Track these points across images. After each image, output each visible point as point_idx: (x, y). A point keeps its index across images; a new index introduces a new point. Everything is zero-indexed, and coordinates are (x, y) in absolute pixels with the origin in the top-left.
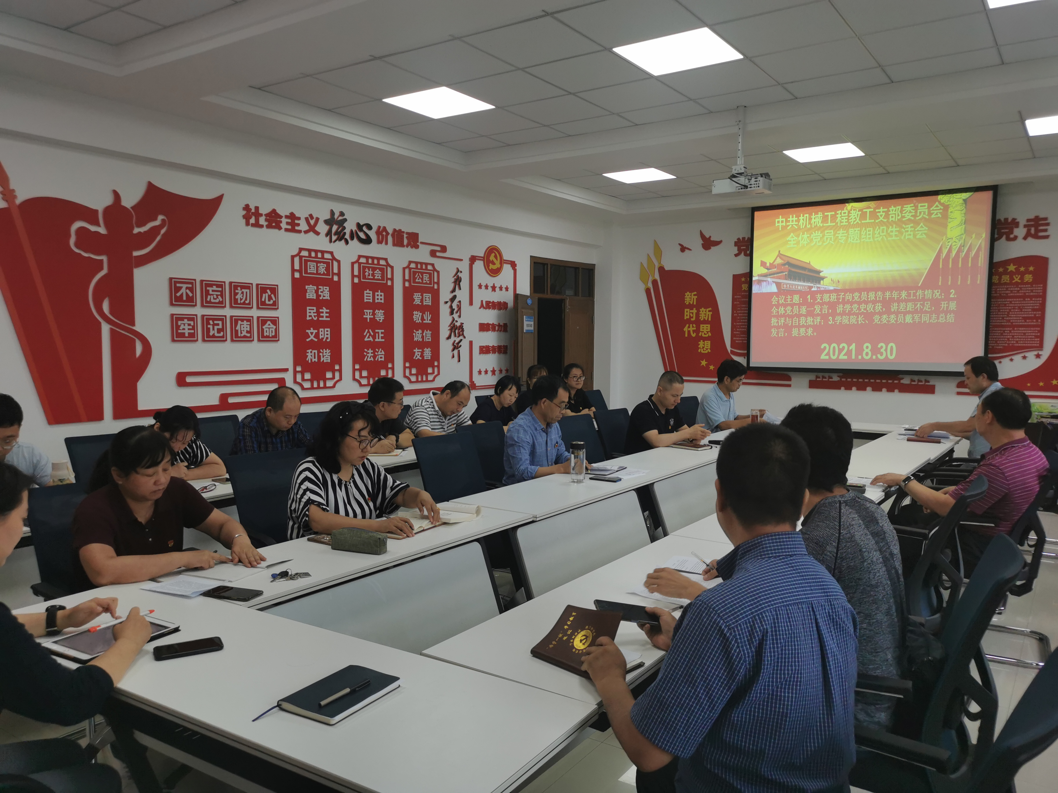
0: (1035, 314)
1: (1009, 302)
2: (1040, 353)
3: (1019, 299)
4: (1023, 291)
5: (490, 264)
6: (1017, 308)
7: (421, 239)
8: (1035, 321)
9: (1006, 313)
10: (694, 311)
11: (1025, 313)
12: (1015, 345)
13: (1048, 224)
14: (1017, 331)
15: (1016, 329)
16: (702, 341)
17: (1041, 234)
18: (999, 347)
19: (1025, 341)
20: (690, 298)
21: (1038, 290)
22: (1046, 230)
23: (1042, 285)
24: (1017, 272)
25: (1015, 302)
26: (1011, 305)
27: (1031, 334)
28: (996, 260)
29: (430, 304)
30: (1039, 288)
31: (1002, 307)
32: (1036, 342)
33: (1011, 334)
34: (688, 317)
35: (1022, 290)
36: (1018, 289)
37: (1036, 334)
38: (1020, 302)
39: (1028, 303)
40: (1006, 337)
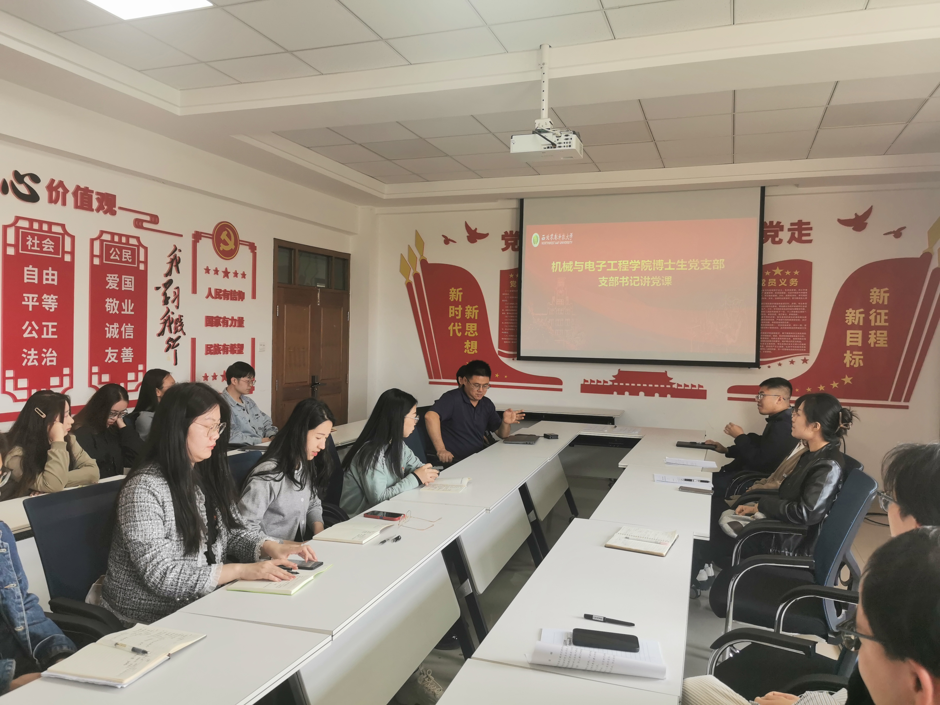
0: (801, 319)
2: (807, 357)
3: (786, 304)
5: (221, 244)
6: (784, 312)
7: (119, 203)
8: (801, 325)
9: (774, 317)
10: (460, 308)
11: (792, 317)
12: (783, 349)
13: (811, 229)
14: (784, 336)
15: (783, 333)
16: (468, 341)
17: (804, 238)
18: (768, 352)
19: (792, 346)
20: (455, 294)
22: (809, 235)
23: (806, 290)
24: (783, 276)
25: (782, 306)
26: (779, 309)
27: (798, 339)
28: (764, 263)
29: (133, 289)
30: (804, 293)
31: (769, 310)
32: (803, 347)
33: (779, 339)
34: (453, 315)
35: (788, 294)
36: (785, 293)
37: (803, 339)
38: (786, 307)
39: (794, 308)
40: (774, 341)
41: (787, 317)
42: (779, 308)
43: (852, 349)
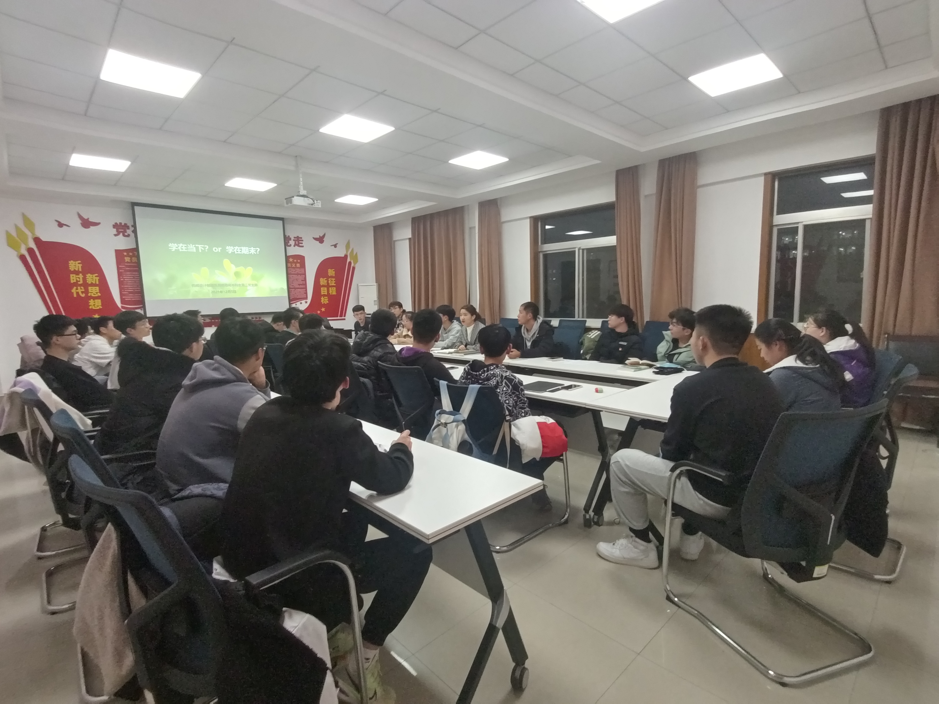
1: (292, 277)
2: (307, 301)
3: (296, 275)
4: (297, 272)
6: (295, 279)
8: (303, 285)
10: (81, 276)
12: (297, 297)
13: (302, 241)
14: (296, 291)
16: (92, 300)
17: (300, 245)
20: (74, 265)
22: (302, 243)
24: (293, 262)
27: (302, 292)
30: (303, 270)
32: (305, 296)
36: (295, 270)
37: (305, 292)
39: (300, 277)
40: (293, 294)
41: (298, 282)
43: (324, 295)
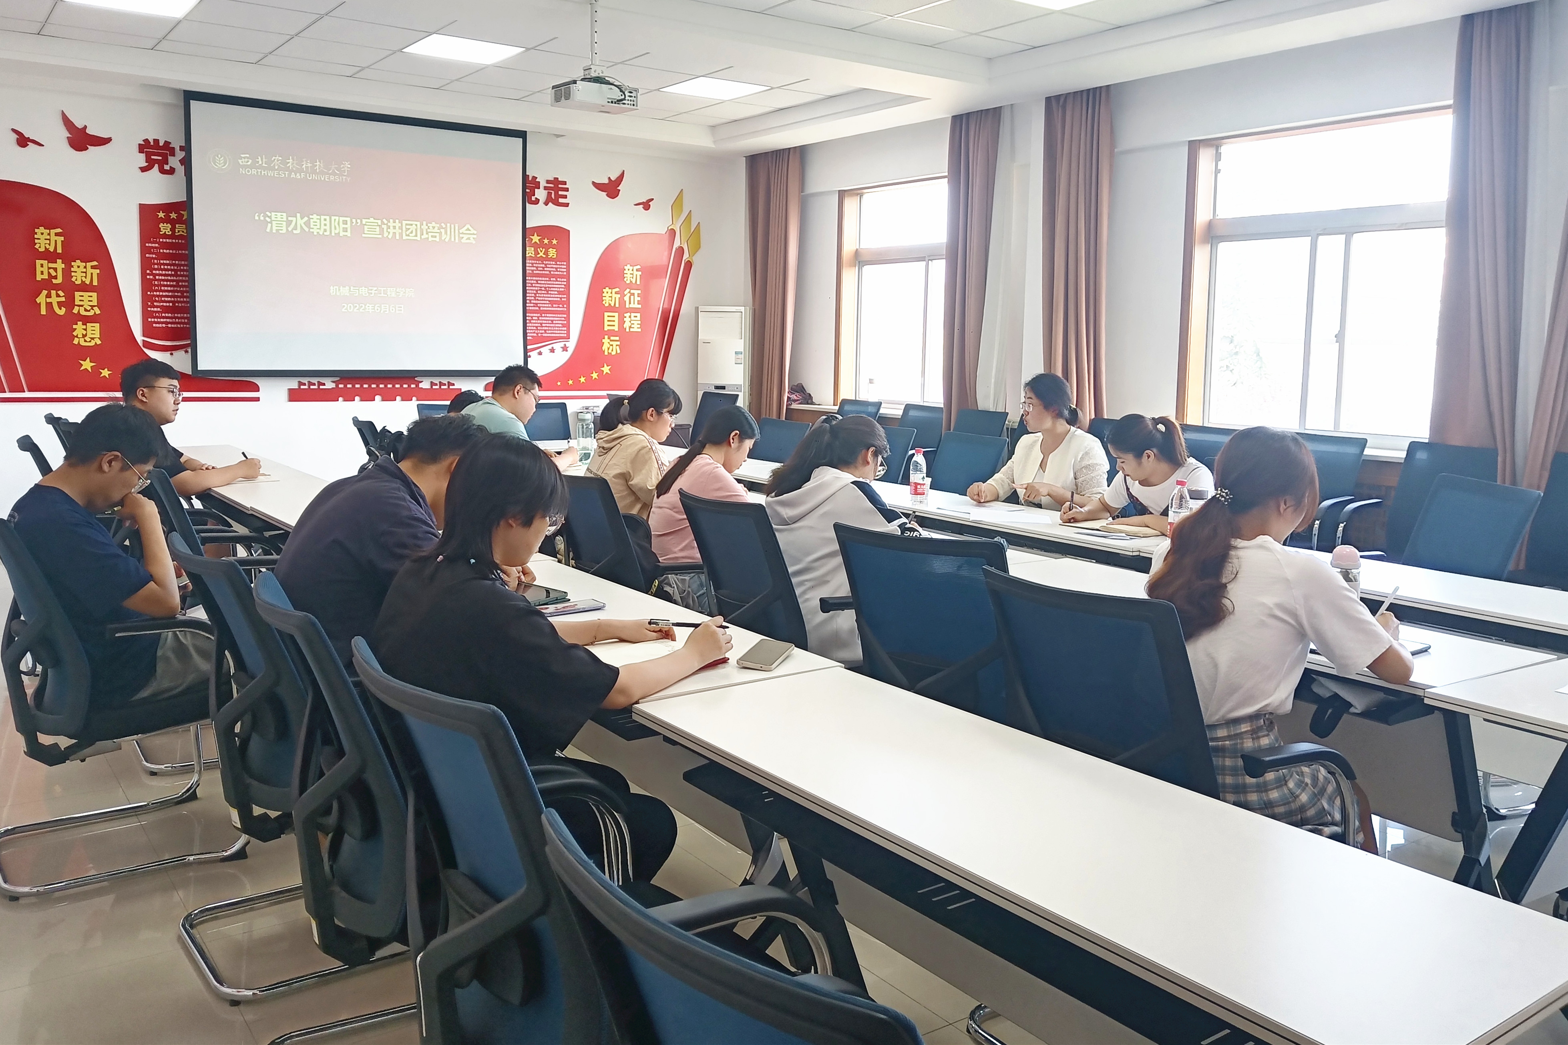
0: (561, 298)
1: (535, 282)
2: (568, 344)
3: (545, 279)
4: (548, 269)
6: (543, 289)
9: (533, 295)
10: (60, 265)
11: (552, 296)
12: (544, 335)
13: (567, 190)
15: (543, 315)
16: (80, 323)
17: (561, 200)
19: (552, 330)
21: (561, 268)
22: (565, 197)
23: (565, 263)
24: (541, 245)
25: (541, 282)
26: (539, 285)
27: (559, 322)
30: (563, 267)
32: (563, 332)
33: (539, 321)
34: (46, 276)
35: (547, 267)
36: (543, 266)
37: (563, 322)
38: (546, 282)
39: (553, 284)
40: (535, 325)
41: (547, 295)
42: (538, 283)
43: (611, 333)
